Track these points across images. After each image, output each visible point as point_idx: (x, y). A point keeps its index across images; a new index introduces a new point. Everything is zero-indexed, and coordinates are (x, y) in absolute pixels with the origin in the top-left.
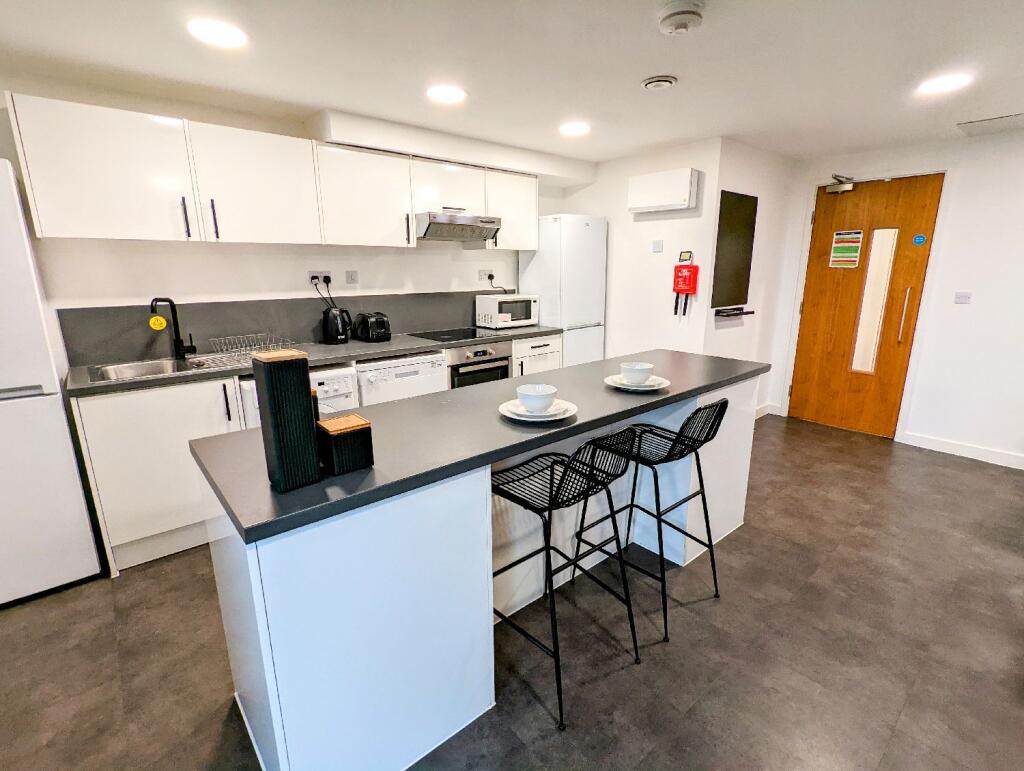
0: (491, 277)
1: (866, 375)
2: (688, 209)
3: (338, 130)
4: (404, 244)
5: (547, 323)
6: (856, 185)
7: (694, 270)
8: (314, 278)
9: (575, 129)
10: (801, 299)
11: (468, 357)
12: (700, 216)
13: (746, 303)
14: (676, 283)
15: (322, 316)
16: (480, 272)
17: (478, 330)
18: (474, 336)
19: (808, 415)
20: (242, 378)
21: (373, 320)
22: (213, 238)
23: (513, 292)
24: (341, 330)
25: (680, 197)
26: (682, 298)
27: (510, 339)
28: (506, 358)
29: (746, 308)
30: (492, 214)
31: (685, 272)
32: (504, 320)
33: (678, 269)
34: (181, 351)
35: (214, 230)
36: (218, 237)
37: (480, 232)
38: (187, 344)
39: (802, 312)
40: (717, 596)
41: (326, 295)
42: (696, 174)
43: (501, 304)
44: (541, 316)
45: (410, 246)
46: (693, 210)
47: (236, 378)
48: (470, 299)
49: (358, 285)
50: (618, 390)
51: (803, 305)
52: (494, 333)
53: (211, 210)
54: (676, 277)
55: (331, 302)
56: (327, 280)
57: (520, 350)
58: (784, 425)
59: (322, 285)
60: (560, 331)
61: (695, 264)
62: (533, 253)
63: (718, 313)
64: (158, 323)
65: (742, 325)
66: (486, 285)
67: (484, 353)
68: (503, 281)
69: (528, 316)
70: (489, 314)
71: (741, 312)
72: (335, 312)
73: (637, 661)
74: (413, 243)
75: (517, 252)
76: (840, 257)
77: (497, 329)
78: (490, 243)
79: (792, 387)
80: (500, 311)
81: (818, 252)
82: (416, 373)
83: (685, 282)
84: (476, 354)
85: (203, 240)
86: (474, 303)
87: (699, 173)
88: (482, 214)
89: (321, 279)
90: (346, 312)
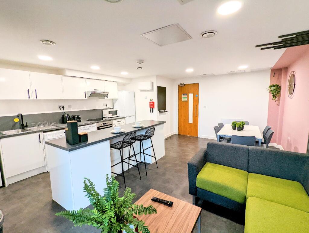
0: (106, 105)
1: (191, 124)
2: (151, 90)
3: (68, 73)
4: (84, 98)
5: (121, 116)
6: (185, 85)
7: (153, 103)
8: (60, 107)
9: (124, 73)
10: (178, 108)
11: (102, 125)
12: (153, 91)
13: (166, 109)
14: (150, 106)
15: (62, 116)
16: (103, 104)
17: (104, 118)
18: (103, 119)
19: (182, 134)
20: (43, 132)
21: (76, 117)
22: (35, 98)
23: (112, 108)
24: (67, 120)
25: (148, 87)
26: (151, 109)
27: (112, 120)
28: (111, 125)
29: (166, 110)
30: (106, 91)
31: (152, 103)
32: (111, 115)
33: (150, 102)
34: (23, 127)
35: (36, 96)
36: (37, 98)
37: (104, 95)
38: (25, 125)
39: (178, 111)
40: (157, 167)
41: (63, 111)
42: (152, 83)
43: (109, 112)
44: (120, 114)
45: (86, 98)
46: (152, 90)
47: (42, 132)
48: (101, 111)
49: (71, 108)
50: (135, 127)
51: (178, 109)
52: (108, 119)
53: (35, 92)
54: (150, 104)
55: (64, 113)
56: (63, 107)
57: (115, 122)
58: (178, 136)
59: (62, 109)
60: (124, 118)
61: (154, 101)
62: (117, 100)
63: (159, 112)
64: (17, 120)
65: (165, 114)
66: (105, 107)
67: (106, 123)
68: (110, 106)
69: (116, 114)
70: (106, 114)
71: (165, 111)
72: (66, 115)
73: (141, 179)
74: (87, 98)
75: (113, 99)
76: (184, 99)
77: (108, 118)
78: (106, 97)
79: (178, 128)
80: (109, 113)
81: (180, 98)
82: (89, 129)
83: (152, 105)
84: (104, 124)
85: (33, 99)
86: (102, 111)
87: (153, 83)
88: (104, 91)
89: (62, 107)
90: (69, 115)
